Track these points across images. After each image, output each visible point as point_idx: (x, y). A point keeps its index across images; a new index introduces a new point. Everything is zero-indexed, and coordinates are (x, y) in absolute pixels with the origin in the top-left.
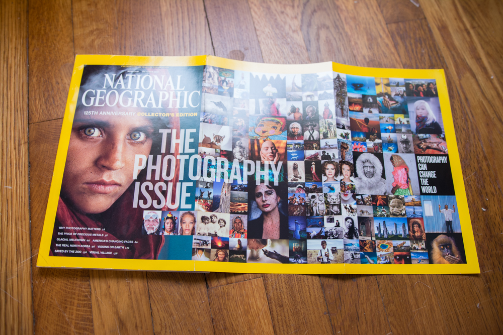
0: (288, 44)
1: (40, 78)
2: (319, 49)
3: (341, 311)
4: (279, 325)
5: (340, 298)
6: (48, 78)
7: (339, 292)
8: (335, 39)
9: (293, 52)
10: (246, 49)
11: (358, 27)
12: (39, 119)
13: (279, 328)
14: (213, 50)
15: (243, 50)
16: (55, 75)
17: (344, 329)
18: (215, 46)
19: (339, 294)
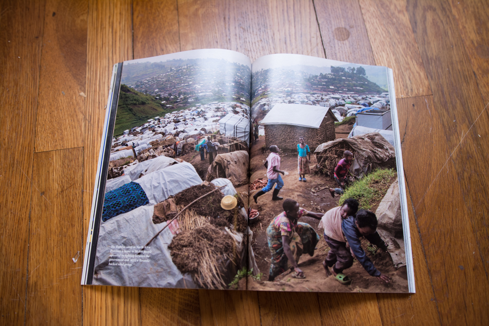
0: (393, 24)
1: (145, 44)
2: (425, 31)
3: (448, 299)
4: (385, 307)
5: (447, 285)
6: (153, 45)
7: (446, 279)
8: (442, 22)
9: (398, 32)
10: (351, 27)
11: (466, 11)
13: (385, 310)
14: (317, 25)
15: (348, 28)
16: (159, 42)
17: (451, 317)
18: (320, 22)
19: (447, 282)
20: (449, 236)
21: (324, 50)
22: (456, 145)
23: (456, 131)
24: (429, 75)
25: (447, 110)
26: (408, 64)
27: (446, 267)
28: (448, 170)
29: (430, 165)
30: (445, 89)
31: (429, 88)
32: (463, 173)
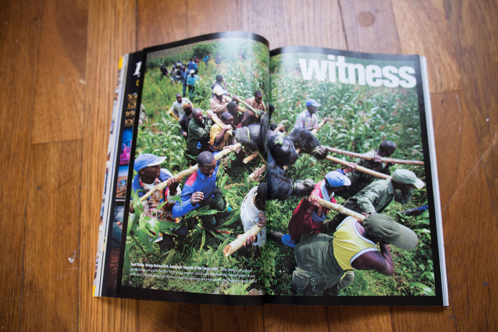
0: (424, 8)
1: (150, 28)
2: (460, 17)
3: (468, 317)
4: (399, 323)
5: (469, 302)
7: (468, 295)
8: (480, 6)
9: (429, 18)
10: (377, 11)
13: (399, 327)
14: (339, 9)
15: (373, 12)
16: (165, 25)
18: (342, 5)
19: (468, 298)
20: (473, 249)
21: (346, 37)
22: (488, 147)
23: (488, 132)
24: (462, 67)
25: (480, 108)
26: (438, 54)
27: (468, 283)
28: (477, 175)
29: (457, 169)
30: (479, 84)
31: (461, 83)
32: (494, 179)
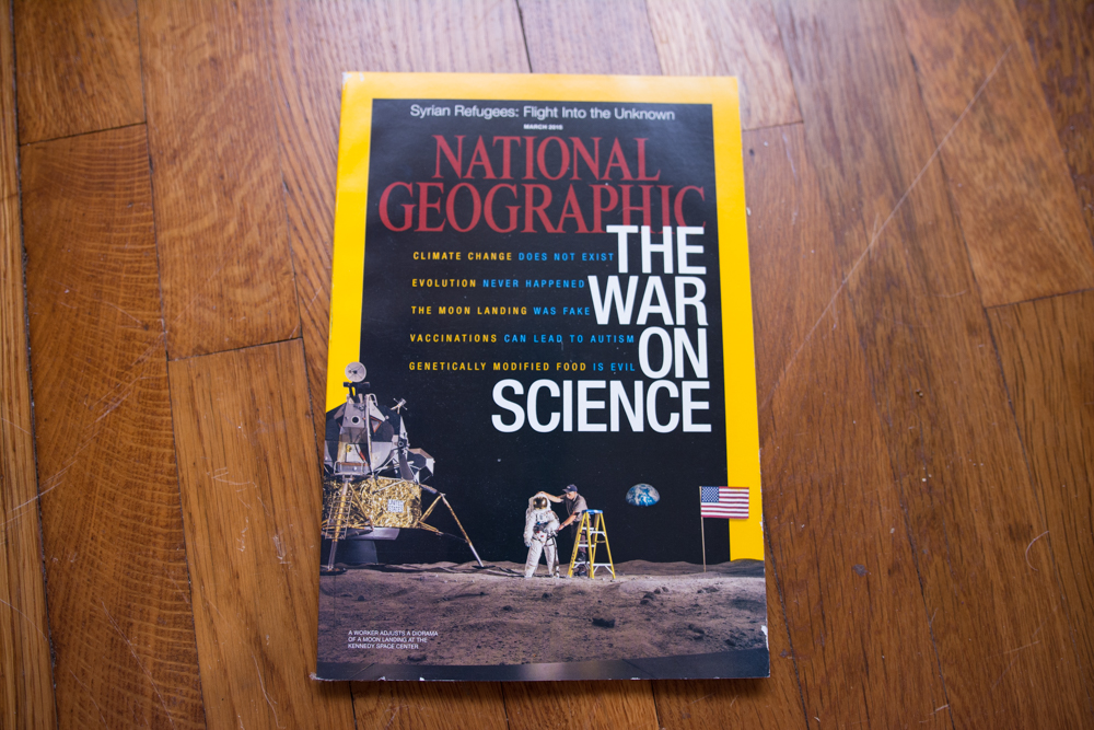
1: (45, 19)
3: (824, 649)
5: (823, 616)
6: (65, 20)
7: (821, 600)
12: (44, 131)
16: (82, 10)
17: (830, 694)
19: (822, 607)
20: (831, 493)
21: (520, 12)
22: (859, 253)
23: (860, 216)
24: (794, 67)
25: (839, 161)
26: (741, 41)
27: (822, 572)
28: (836, 319)
29: (790, 310)
30: (836, 105)
31: (795, 103)
32: (875, 326)
